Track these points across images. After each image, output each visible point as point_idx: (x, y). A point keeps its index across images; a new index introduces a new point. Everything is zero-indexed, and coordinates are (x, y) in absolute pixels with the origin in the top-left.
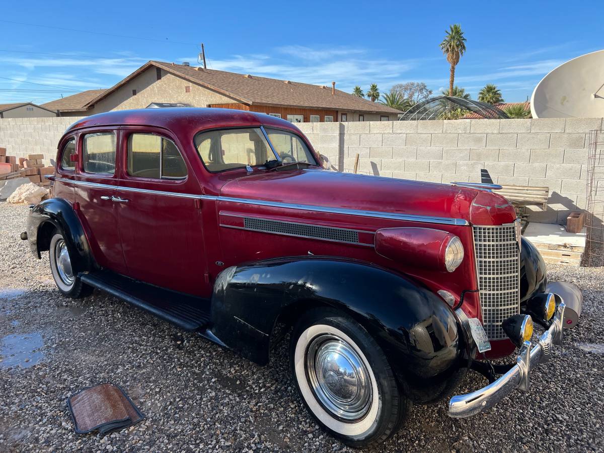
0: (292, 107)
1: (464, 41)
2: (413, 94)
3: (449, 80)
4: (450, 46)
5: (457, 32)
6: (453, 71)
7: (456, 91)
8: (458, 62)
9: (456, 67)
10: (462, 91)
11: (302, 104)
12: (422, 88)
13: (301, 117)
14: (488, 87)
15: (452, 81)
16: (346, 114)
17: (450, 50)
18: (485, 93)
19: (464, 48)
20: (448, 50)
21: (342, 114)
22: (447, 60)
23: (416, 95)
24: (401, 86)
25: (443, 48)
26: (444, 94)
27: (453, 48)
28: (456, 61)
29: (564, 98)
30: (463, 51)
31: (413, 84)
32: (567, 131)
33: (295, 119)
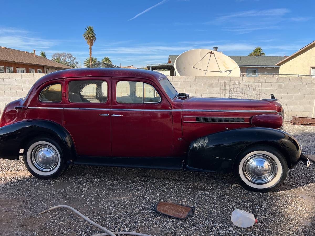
0: (19, 63)
1: (95, 35)
2: (66, 59)
3: (89, 53)
4: (88, 36)
5: (91, 30)
6: (91, 49)
7: (93, 60)
8: (93, 44)
9: (92, 47)
10: (96, 59)
11: (24, 62)
12: (70, 56)
13: (24, 69)
14: (105, 58)
15: (91, 54)
16: (48, 69)
17: (88, 38)
18: (105, 61)
19: (95, 38)
20: (87, 38)
21: (47, 69)
22: (87, 43)
23: (67, 59)
24: (58, 54)
25: (84, 37)
26: (87, 60)
27: (90, 38)
28: (92, 44)
29: (184, 68)
30: (95, 40)
31: (65, 54)
32: (208, 81)
33: (21, 71)
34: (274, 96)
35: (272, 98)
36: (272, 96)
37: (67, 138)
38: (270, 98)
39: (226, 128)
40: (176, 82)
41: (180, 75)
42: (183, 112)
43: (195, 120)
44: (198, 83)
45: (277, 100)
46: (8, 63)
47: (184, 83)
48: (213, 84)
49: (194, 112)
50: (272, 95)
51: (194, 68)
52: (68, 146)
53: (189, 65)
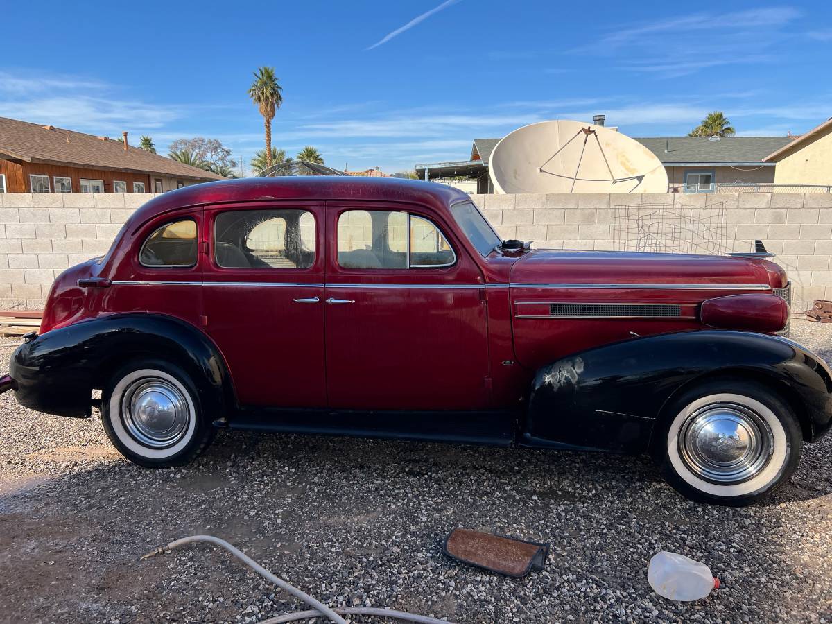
0: (86, 167)
1: (279, 90)
2: (205, 153)
3: (264, 137)
4: (263, 94)
5: (270, 77)
6: (268, 126)
7: (274, 155)
8: (274, 115)
9: (272, 121)
10: (282, 154)
11: (100, 163)
12: (216, 146)
13: (99, 183)
14: (307, 150)
15: (269, 140)
16: (160, 180)
17: (262, 98)
18: (305, 157)
19: (280, 98)
20: (259, 98)
21: (157, 180)
22: (259, 111)
23: (209, 155)
24: (185, 142)
25: (252, 96)
26: (259, 156)
27: (267, 97)
28: (271, 115)
29: (515, 172)
30: (279, 102)
31: (202, 140)
32: (580, 206)
33: (91, 187)
34: (762, 246)
35: (757, 250)
36: (757, 245)
37: (212, 360)
38: (752, 250)
39: (631, 333)
40: (494, 211)
41: (505, 193)
42: (515, 291)
43: (546, 312)
44: (554, 212)
45: (770, 256)
46: (59, 166)
47: (515, 212)
48: (594, 213)
49: (545, 290)
50: (757, 241)
51: (541, 171)
52: (215, 382)
53: (530, 163)
